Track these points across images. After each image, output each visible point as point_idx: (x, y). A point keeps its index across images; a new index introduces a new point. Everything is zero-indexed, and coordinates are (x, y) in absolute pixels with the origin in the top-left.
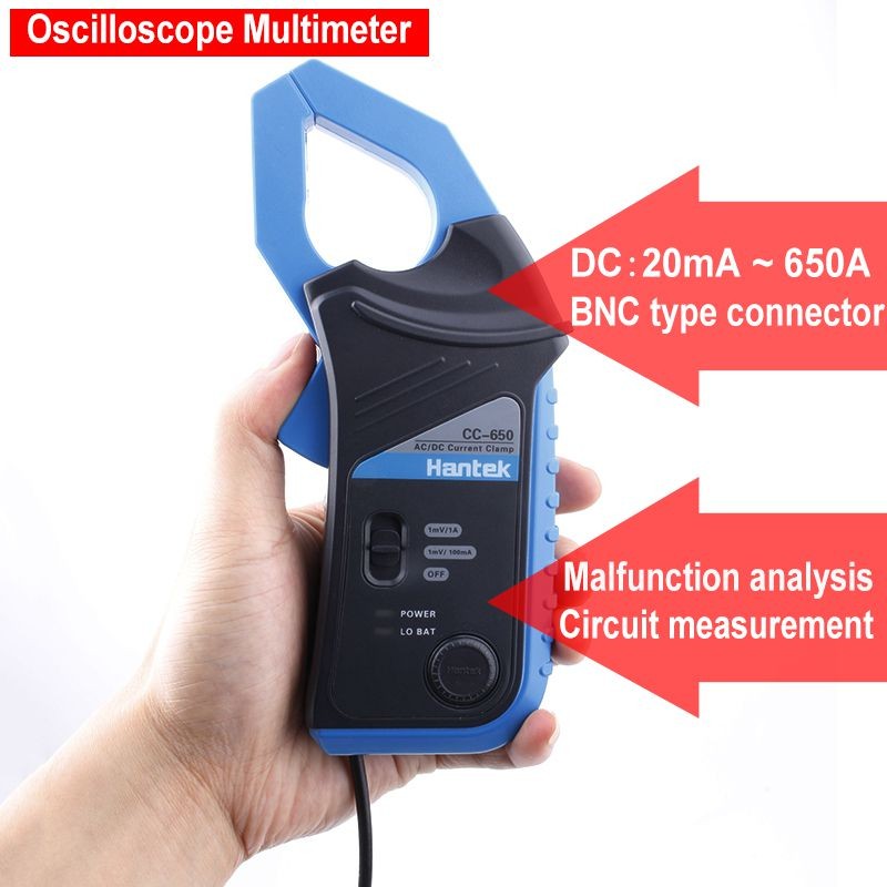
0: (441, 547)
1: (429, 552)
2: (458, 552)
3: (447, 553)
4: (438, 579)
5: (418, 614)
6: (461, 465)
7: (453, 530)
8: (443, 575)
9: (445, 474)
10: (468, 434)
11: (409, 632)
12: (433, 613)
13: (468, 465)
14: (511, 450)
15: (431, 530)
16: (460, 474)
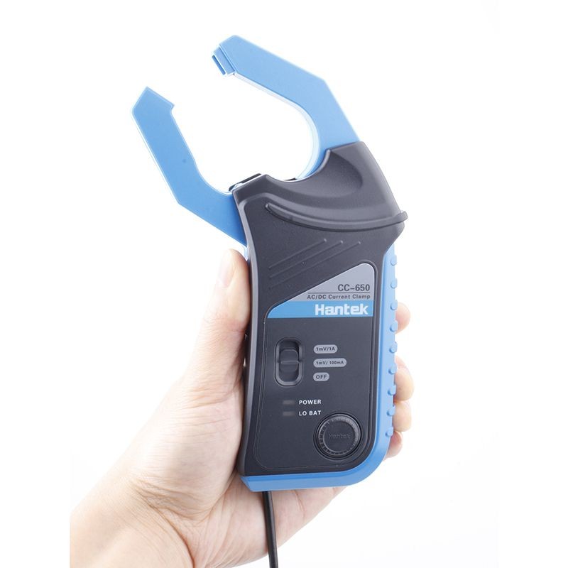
0: (324, 360)
1: (317, 363)
2: (335, 363)
3: (328, 363)
4: (323, 380)
5: (310, 402)
6: (337, 308)
7: (332, 349)
8: (325, 377)
9: (327, 314)
10: (341, 288)
11: (304, 414)
12: (319, 401)
13: (341, 308)
14: (368, 297)
15: (318, 349)
16: (336, 313)
